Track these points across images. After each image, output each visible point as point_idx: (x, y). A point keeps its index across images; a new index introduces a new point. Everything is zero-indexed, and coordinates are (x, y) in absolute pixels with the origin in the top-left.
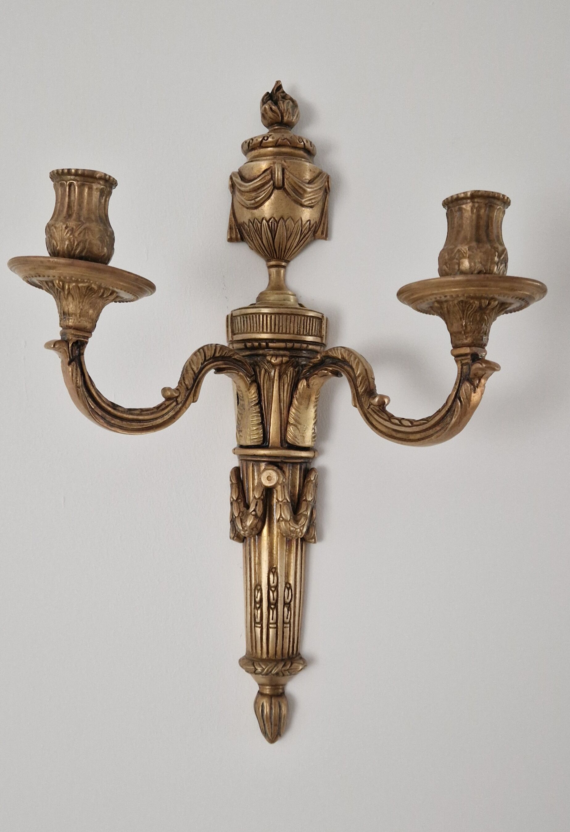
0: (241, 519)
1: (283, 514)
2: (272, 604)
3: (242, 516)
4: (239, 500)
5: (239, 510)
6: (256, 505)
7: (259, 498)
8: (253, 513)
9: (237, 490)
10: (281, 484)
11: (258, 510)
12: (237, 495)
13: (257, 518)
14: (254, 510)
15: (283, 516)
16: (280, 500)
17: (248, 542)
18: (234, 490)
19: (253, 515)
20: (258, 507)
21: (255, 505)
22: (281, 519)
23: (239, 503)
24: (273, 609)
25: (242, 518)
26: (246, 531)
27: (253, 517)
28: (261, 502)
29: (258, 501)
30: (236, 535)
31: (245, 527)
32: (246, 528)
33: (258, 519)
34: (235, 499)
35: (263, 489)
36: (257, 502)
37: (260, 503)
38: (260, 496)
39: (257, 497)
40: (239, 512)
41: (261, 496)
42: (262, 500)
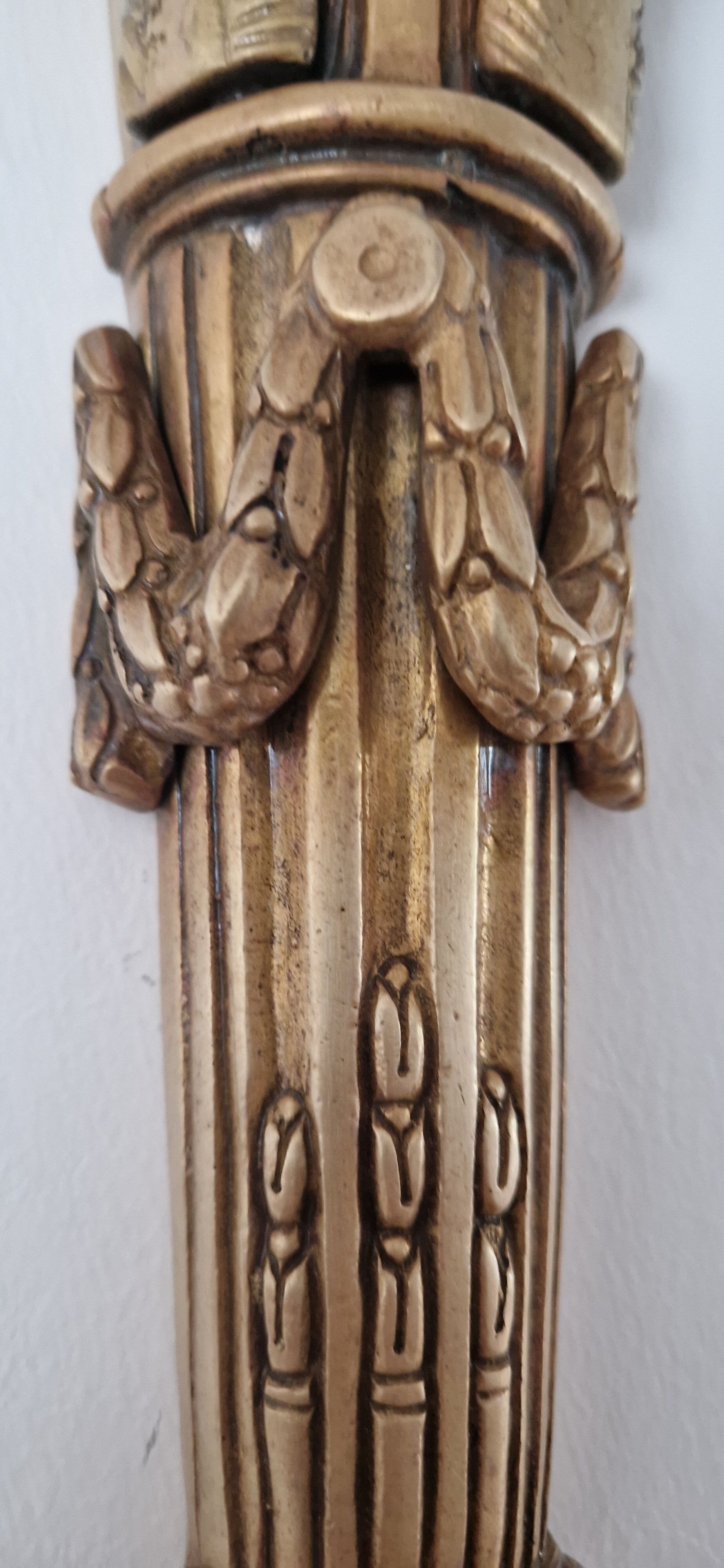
0: (154, 604)
1: (486, 525)
2: (396, 1232)
3: (158, 586)
4: (141, 491)
5: (135, 545)
6: (280, 463)
7: (300, 416)
8: (255, 521)
9: (123, 428)
10: (463, 317)
11: (300, 501)
12: (123, 451)
13: (285, 565)
14: (265, 500)
15: (491, 541)
16: (465, 424)
17: (200, 793)
18: (99, 429)
19: (259, 538)
20: (291, 473)
21: (269, 461)
22: (476, 567)
23: (134, 511)
24: (399, 1269)
25: (158, 595)
26: (201, 668)
27: (253, 553)
28: (317, 443)
29: (296, 431)
30: (113, 746)
31: (187, 641)
32: (193, 654)
33: (294, 571)
34: (108, 480)
35: (327, 352)
36: (286, 441)
37: (305, 449)
38: (305, 395)
39: (282, 403)
40: (135, 555)
41: (316, 397)
42: (324, 430)
